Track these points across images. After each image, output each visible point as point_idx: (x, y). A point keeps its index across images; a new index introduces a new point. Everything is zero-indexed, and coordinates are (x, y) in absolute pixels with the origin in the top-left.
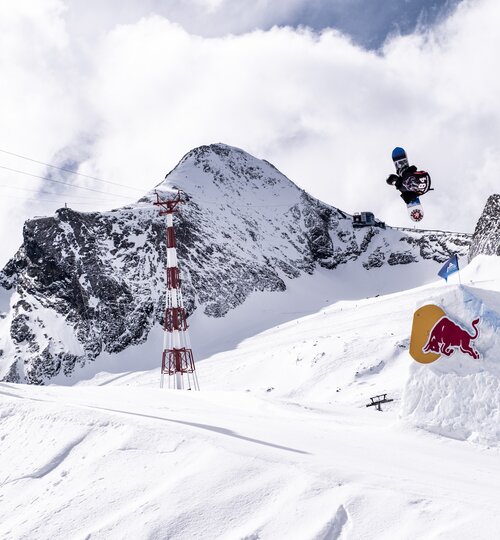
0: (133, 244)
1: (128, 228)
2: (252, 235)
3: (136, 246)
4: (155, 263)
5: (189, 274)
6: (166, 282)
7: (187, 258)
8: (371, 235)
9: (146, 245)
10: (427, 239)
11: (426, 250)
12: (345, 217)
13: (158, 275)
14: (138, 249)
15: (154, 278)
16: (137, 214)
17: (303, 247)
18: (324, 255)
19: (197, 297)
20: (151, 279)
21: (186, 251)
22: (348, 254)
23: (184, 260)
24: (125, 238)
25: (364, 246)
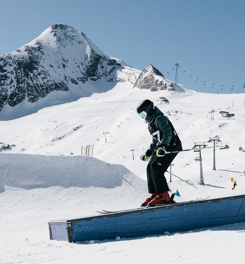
0: (6, 71)
1: (7, 63)
2: (64, 66)
3: (7, 72)
4: (13, 79)
5: (26, 85)
6: (15, 87)
7: (28, 78)
8: (114, 68)
9: (12, 71)
10: (132, 74)
11: (130, 78)
12: (106, 60)
13: (13, 84)
14: (8, 73)
15: (11, 85)
16: (13, 57)
17: (84, 72)
18: (93, 75)
19: (27, 94)
20: (9, 86)
21: (29, 74)
22: (103, 76)
23: (26, 78)
24: (4, 68)
25: (110, 73)
